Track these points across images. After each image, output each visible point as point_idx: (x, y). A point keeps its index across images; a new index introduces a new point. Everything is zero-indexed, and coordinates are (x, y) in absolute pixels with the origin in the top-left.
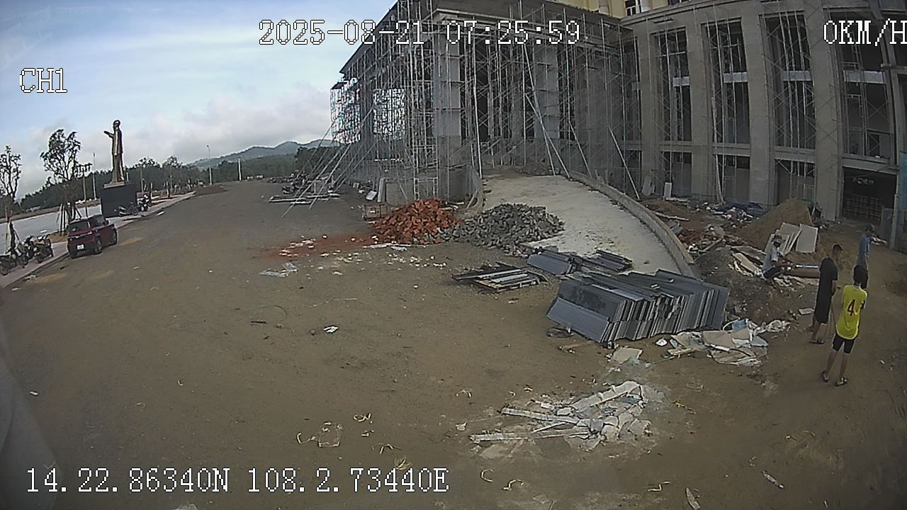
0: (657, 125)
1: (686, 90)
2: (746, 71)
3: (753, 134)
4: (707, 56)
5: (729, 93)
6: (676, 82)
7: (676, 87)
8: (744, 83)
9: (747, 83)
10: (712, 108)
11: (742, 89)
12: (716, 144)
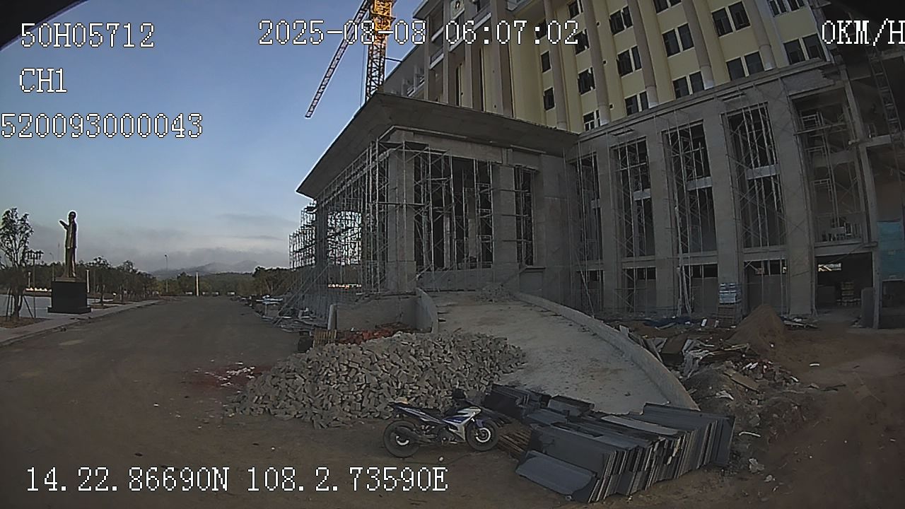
0: (618, 242)
1: (648, 203)
2: (709, 175)
3: (720, 239)
4: (669, 165)
5: (692, 201)
6: (637, 196)
7: (637, 201)
8: (708, 188)
9: (711, 188)
10: (676, 218)
11: (707, 194)
12: (681, 255)
